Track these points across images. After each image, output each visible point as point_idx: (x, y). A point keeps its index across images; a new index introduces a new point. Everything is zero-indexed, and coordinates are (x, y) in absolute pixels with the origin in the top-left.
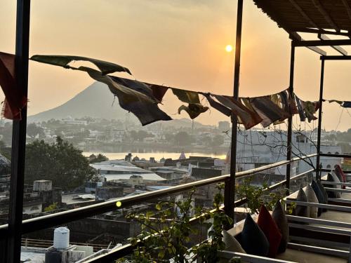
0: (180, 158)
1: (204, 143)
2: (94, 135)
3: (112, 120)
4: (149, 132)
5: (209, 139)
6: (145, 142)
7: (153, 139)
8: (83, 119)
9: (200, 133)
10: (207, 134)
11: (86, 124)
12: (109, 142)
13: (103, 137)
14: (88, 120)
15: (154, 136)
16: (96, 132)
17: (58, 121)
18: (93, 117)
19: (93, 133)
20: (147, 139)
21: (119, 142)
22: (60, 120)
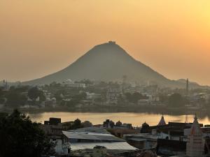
0: (160, 123)
1: (198, 105)
2: (90, 97)
3: (110, 83)
4: (143, 94)
5: (203, 100)
6: (139, 104)
7: (147, 100)
8: (82, 82)
9: (195, 94)
10: (201, 95)
11: (84, 86)
12: (104, 104)
13: (99, 100)
14: (87, 82)
15: (148, 98)
16: (93, 94)
17: (59, 84)
18: (91, 80)
19: (90, 95)
20: (141, 100)
21: (114, 104)
22: (61, 83)
